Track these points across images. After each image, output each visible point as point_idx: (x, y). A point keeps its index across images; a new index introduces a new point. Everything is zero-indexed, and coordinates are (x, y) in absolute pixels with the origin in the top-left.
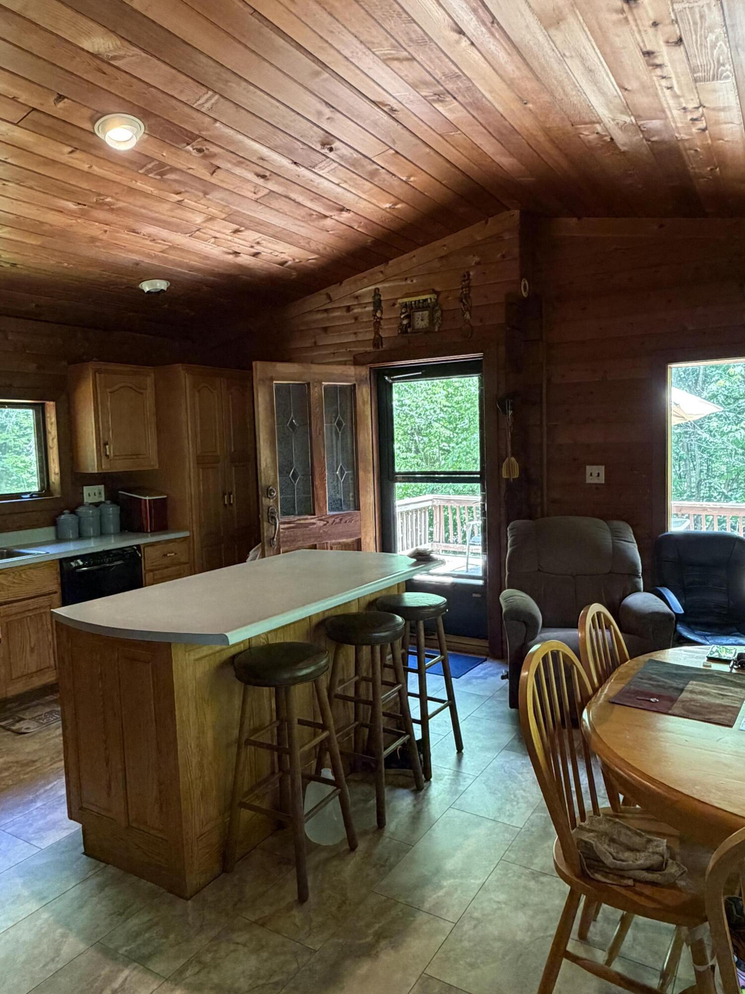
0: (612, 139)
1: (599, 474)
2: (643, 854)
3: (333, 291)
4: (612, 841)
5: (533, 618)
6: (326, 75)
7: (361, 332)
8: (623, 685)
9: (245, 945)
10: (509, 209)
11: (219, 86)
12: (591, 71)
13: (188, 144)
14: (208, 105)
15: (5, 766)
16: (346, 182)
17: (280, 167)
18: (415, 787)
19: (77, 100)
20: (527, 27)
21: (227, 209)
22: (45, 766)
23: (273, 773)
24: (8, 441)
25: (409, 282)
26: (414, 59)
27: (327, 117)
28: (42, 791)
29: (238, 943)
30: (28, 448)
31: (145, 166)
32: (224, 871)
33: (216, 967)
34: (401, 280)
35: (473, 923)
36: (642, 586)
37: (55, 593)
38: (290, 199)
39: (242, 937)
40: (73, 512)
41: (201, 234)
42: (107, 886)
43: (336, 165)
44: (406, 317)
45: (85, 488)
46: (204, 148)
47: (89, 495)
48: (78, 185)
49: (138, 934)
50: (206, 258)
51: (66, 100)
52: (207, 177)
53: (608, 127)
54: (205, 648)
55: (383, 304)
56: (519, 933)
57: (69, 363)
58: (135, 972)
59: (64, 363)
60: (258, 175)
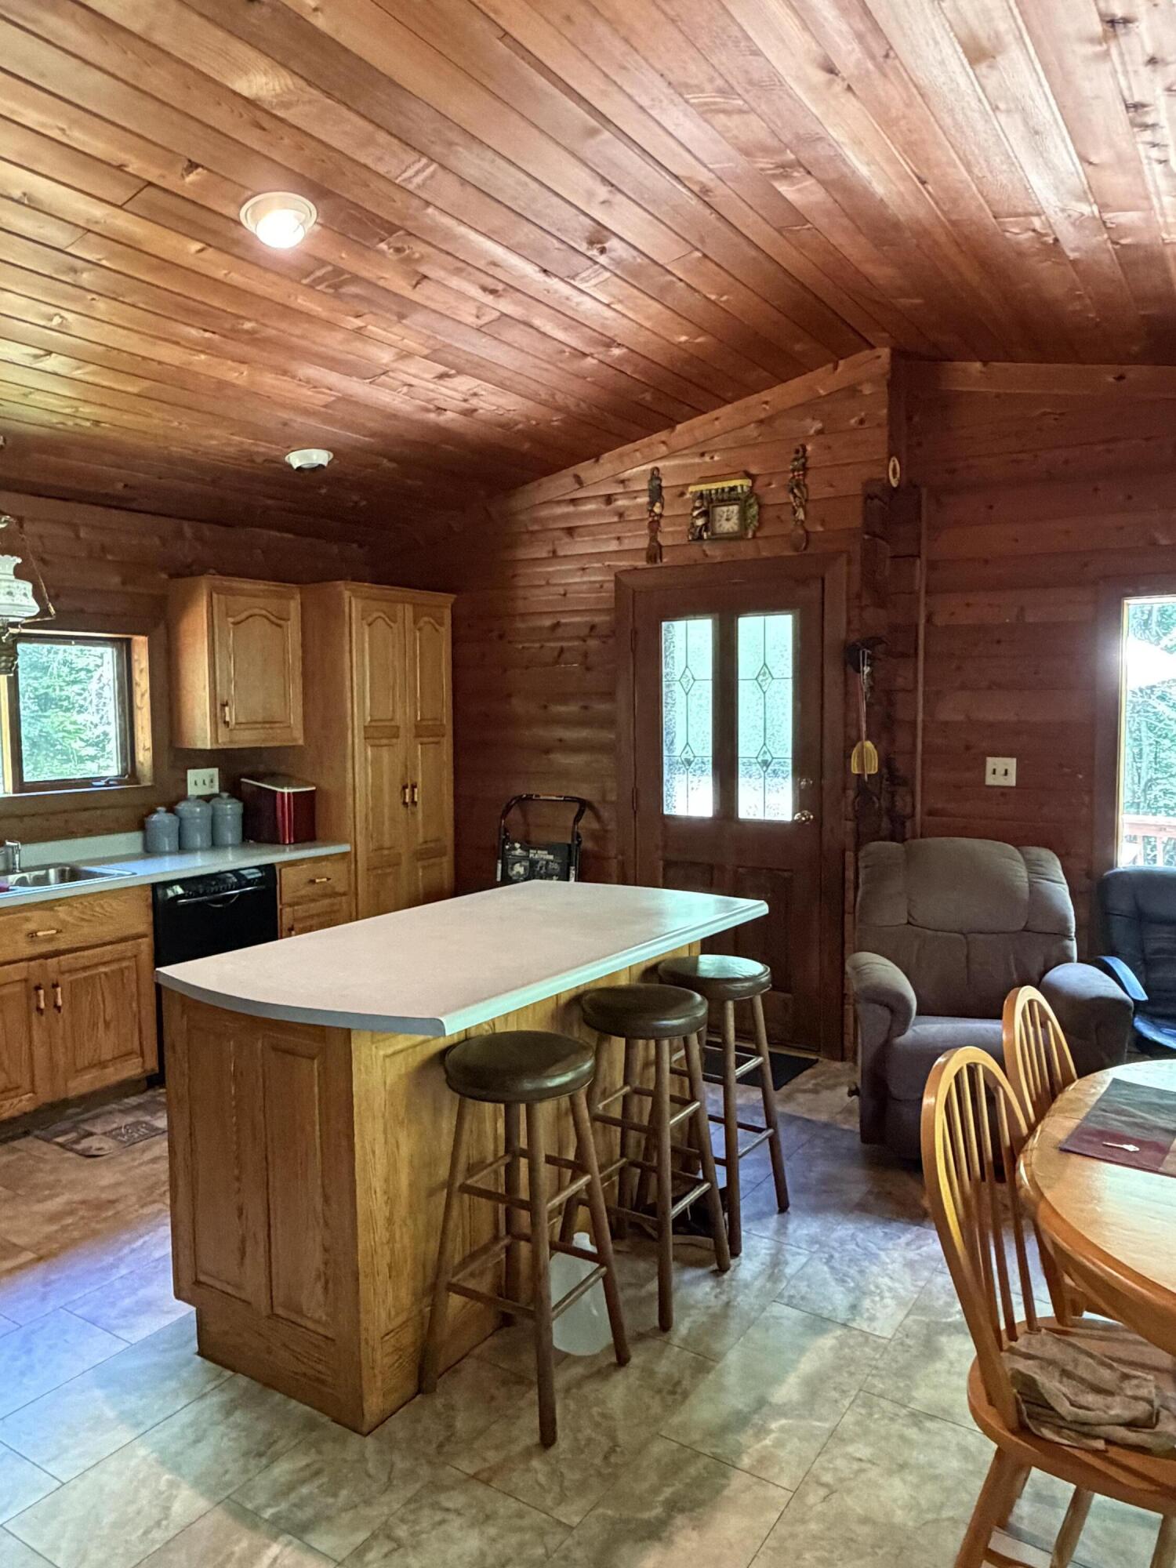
0: (1056, 240)
1: (1006, 771)
2: (1118, 1399)
3: (586, 470)
4: (1065, 1374)
5: (902, 999)
6: (606, 135)
7: (626, 537)
8: (1078, 1121)
9: (458, 1513)
10: (872, 347)
11: (437, 149)
12: (1037, 133)
13: (382, 240)
14: (418, 180)
15: (68, 1208)
16: (620, 301)
17: (524, 277)
18: (715, 1267)
19: (215, 170)
20: (942, 63)
21: (431, 342)
22: (131, 1209)
23: (496, 1238)
24: (51, 690)
25: (707, 459)
26: (753, 110)
27: (602, 199)
28: (126, 1250)
29: (448, 1510)
30: (82, 702)
31: (312, 273)
32: (419, 1391)
33: (416, 1547)
34: (694, 455)
35: (822, 1492)
36: (1075, 954)
37: (144, 936)
38: (531, 327)
39: (455, 1500)
40: (171, 809)
41: (387, 379)
42: (236, 1408)
43: (607, 274)
44: (700, 515)
45: (190, 772)
46: (406, 246)
47: (196, 784)
48: (207, 301)
49: (291, 1487)
50: (394, 416)
51: (200, 170)
52: (407, 291)
53: (1052, 221)
54: (401, 1037)
55: (664, 493)
56: (899, 1512)
57: (171, 576)
58: (289, 1549)
59: (164, 576)
60: (484, 289)
